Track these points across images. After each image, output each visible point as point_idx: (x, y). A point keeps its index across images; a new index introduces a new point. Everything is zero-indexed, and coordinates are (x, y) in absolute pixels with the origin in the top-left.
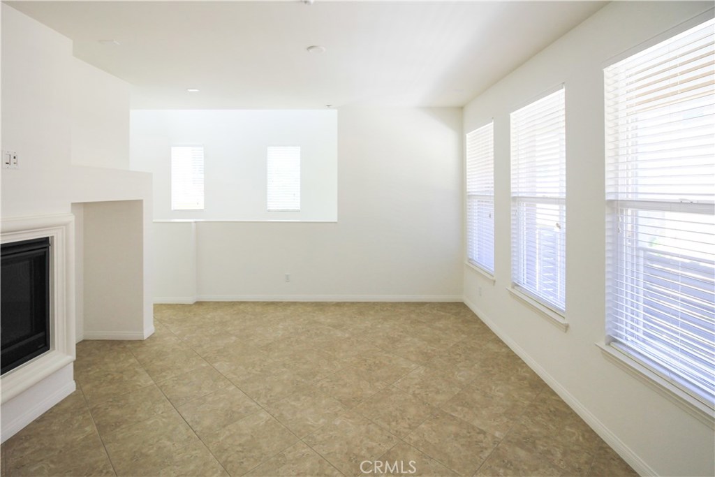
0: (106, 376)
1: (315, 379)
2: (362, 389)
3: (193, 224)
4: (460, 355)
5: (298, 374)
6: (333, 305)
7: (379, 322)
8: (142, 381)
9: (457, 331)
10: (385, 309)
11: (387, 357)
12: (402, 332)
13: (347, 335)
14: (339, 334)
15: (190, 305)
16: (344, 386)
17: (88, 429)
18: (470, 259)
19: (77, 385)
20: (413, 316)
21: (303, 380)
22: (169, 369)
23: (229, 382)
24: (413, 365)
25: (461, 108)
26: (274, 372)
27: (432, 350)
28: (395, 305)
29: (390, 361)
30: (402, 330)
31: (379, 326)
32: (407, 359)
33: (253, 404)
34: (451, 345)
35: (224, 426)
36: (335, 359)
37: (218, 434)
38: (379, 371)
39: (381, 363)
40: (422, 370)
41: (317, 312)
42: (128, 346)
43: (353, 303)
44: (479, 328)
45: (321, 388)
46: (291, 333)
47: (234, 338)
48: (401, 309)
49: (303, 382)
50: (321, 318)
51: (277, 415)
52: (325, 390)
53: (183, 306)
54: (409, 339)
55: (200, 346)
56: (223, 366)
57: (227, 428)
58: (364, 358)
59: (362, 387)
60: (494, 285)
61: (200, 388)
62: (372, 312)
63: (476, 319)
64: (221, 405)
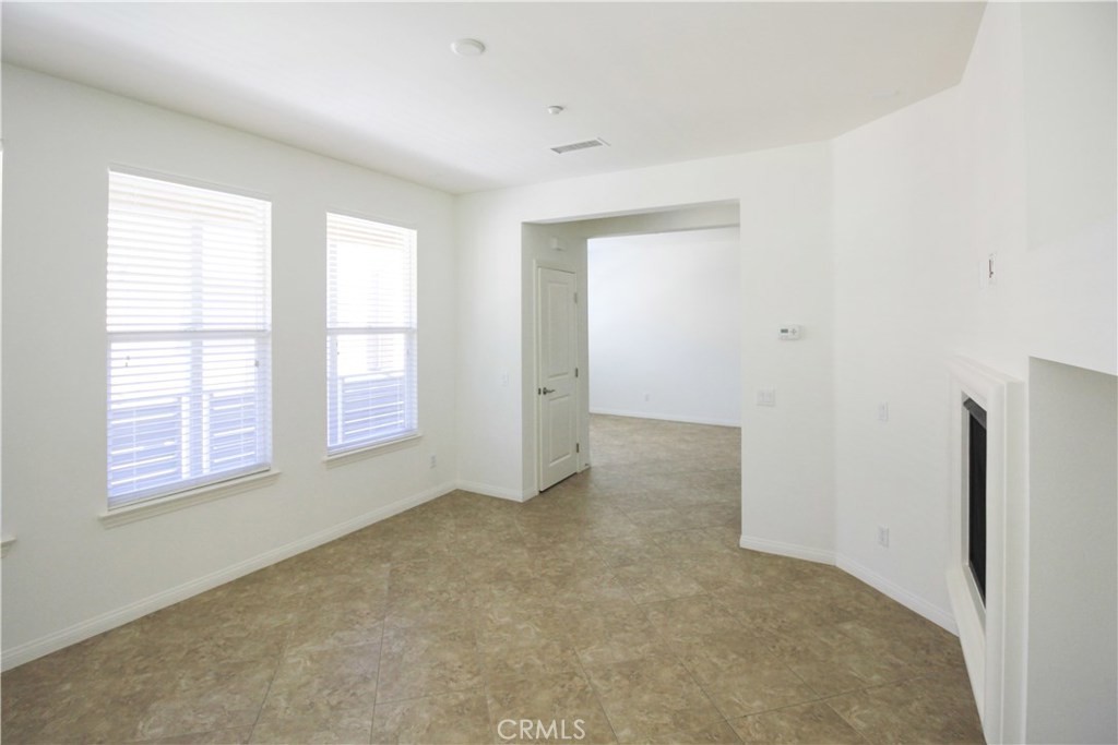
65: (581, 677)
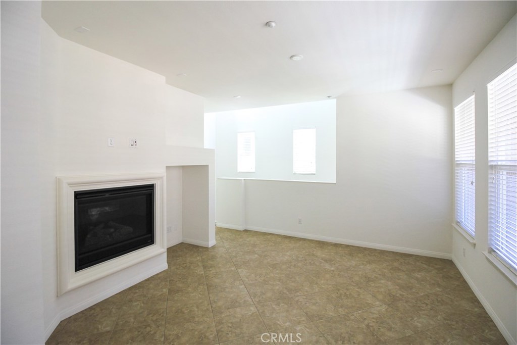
0: (184, 264)
1: (296, 294)
2: (326, 310)
3: (243, 181)
4: (427, 304)
5: (286, 288)
6: (331, 245)
7: (363, 264)
8: (199, 271)
9: (434, 284)
10: (373, 254)
11: (358, 291)
12: (380, 275)
13: (332, 269)
14: (327, 266)
15: (241, 231)
16: (314, 304)
17: (164, 290)
18: (459, 222)
19: (168, 266)
20: (396, 264)
21: (287, 293)
22: (214, 267)
23: (242, 283)
24: (377, 303)
25: (450, 86)
26: (271, 283)
27: (400, 295)
28: (383, 252)
29: (359, 295)
30: (380, 273)
31: (362, 267)
32: (374, 296)
33: (250, 300)
34: (422, 294)
35: (228, 308)
36: (316, 284)
37: (222, 312)
38: (346, 300)
39: (350, 294)
40: (383, 308)
41: (317, 248)
42: (201, 249)
43: (348, 246)
44: (458, 285)
45: (297, 301)
46: (293, 259)
47: (256, 256)
48: (387, 256)
49: (287, 294)
50: (319, 253)
51: (261, 311)
52: (299, 303)
53: (237, 231)
54: (383, 282)
55: (236, 257)
56: (243, 272)
57: (229, 310)
58: (339, 288)
59: (327, 309)
60: (474, 248)
61: (225, 282)
62: (360, 255)
63: (459, 276)
64: (232, 295)
65: (255, 301)
